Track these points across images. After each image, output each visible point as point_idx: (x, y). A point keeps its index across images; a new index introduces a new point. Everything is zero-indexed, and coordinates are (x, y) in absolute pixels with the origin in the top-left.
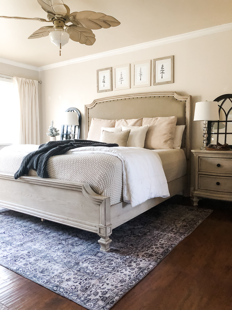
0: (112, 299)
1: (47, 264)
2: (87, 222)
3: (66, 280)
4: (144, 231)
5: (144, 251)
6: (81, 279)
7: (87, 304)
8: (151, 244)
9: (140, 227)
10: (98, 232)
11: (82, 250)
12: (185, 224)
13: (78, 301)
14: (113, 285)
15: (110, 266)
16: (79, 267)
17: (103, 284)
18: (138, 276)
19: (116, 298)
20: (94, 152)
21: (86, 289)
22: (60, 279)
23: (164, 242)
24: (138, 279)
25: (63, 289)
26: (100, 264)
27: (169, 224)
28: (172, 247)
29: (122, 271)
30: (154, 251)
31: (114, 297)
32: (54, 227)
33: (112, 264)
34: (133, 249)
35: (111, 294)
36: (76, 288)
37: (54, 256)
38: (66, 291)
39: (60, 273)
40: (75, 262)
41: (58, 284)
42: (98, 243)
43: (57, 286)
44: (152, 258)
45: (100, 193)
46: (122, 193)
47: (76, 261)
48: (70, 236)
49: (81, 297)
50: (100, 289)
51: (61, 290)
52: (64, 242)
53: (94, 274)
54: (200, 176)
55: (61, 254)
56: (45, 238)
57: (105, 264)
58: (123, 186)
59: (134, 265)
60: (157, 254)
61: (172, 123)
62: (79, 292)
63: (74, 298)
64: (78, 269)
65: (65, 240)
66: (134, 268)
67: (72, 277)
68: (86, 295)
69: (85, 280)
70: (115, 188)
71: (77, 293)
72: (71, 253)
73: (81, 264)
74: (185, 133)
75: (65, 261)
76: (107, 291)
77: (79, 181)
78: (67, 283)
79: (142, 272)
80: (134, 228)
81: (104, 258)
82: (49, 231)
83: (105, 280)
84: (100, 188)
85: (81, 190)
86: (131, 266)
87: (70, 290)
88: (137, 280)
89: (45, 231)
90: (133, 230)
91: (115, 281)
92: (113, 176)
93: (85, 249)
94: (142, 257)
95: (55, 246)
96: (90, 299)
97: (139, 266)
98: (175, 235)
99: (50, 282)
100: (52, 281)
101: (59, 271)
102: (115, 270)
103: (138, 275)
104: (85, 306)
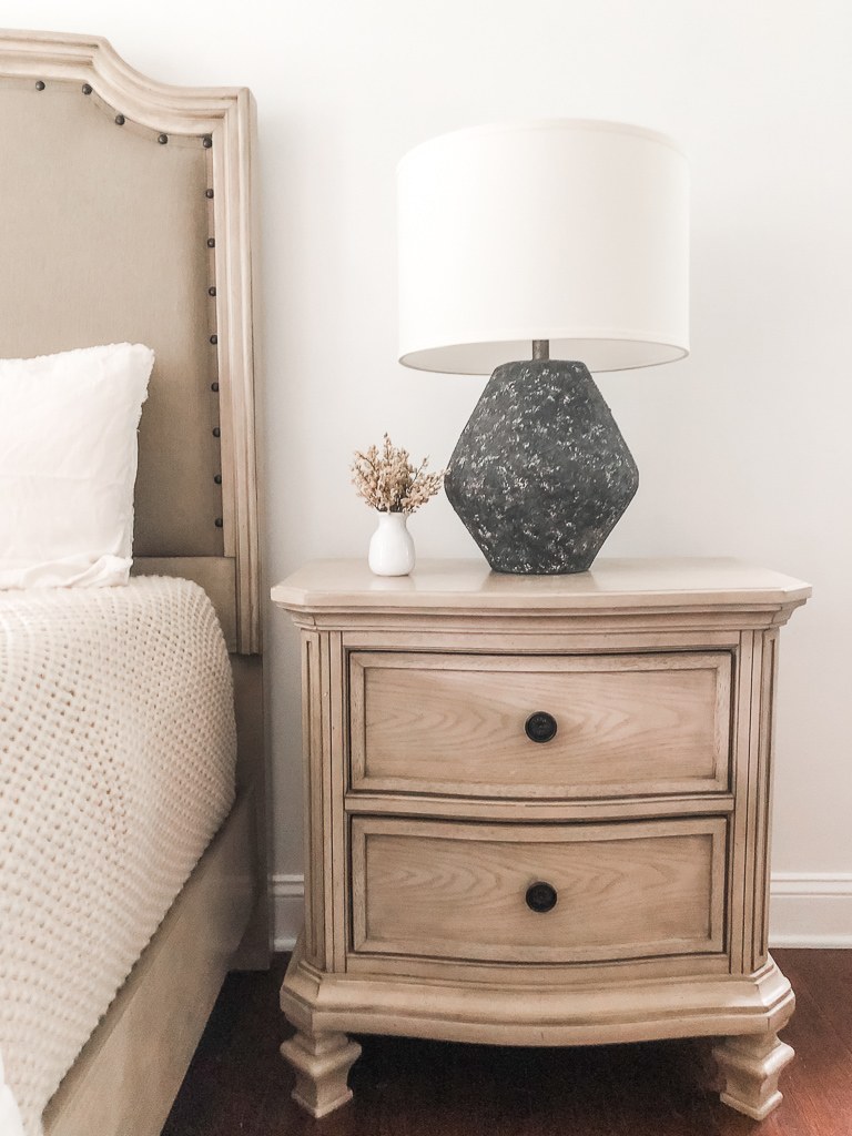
54: (368, 836)
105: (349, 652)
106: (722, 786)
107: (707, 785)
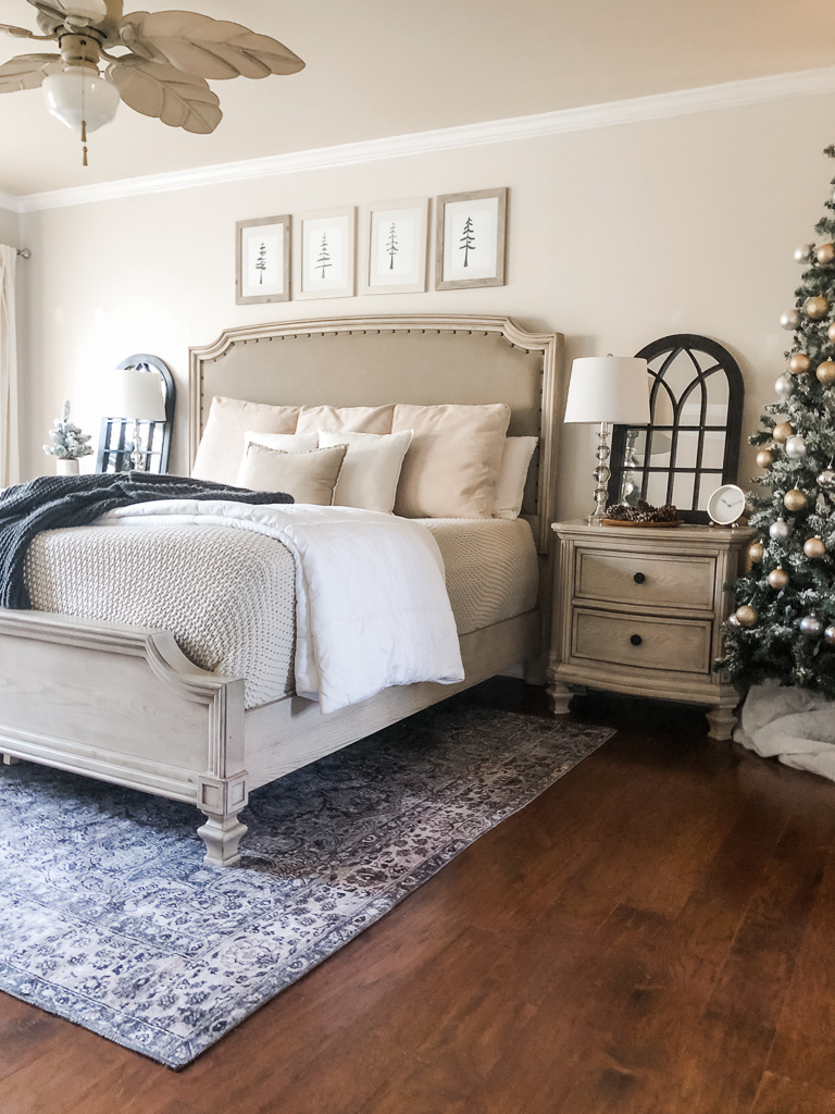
0: (221, 1016)
1: (8, 910)
2: (163, 767)
3: (71, 962)
4: (369, 799)
5: (356, 864)
6: (123, 958)
7: (132, 1036)
8: (384, 840)
9: (355, 784)
10: (197, 801)
11: (141, 861)
12: (512, 773)
13: (102, 1027)
14: (232, 973)
15: (230, 912)
16: (122, 918)
17: (199, 971)
18: (323, 943)
19: (233, 1013)
20: (198, 519)
21: (137, 987)
22: (48, 958)
23: (430, 835)
24: (322, 953)
25: (55, 989)
26: (198, 906)
27: (457, 776)
28: (454, 850)
29: (269, 929)
30: (389, 864)
31: (229, 1012)
32: (50, 785)
33: (240, 906)
34: (321, 856)
35: (220, 1002)
36: (99, 985)
37: (34, 884)
38: (65, 996)
39: (51, 939)
40: (108, 901)
41: (39, 973)
42: (198, 839)
43: (32, 982)
44: (380, 885)
45: (209, 664)
46: (292, 665)
47: (113, 897)
48: (104, 816)
49: (114, 1015)
50: (183, 986)
51: (45, 993)
52: (80, 837)
53: (172, 939)
54: (579, 614)
55: (64, 874)
56: (9, 823)
57: (214, 907)
58: (294, 643)
59: (314, 907)
60: (398, 872)
61: (490, 427)
62: (110, 997)
63: (89, 1017)
64: (116, 924)
65: (85, 828)
66: (314, 917)
67: (91, 948)
68: (132, 1008)
69: (134, 961)
70: (266, 647)
71: (103, 1001)
72: (97, 873)
73: (129, 906)
74: (538, 466)
75: (74, 900)
76: (207, 991)
77: (138, 621)
78: (70, 968)
79: (337, 929)
80: (335, 790)
81: (213, 888)
82: (30, 799)
83: (208, 958)
84: (213, 648)
85: (142, 654)
86: (304, 911)
87: (77, 991)
88: (317, 957)
89: (14, 800)
90: (333, 794)
91: (240, 959)
92: (257, 606)
93: (153, 859)
94: (345, 882)
95: (42, 850)
96: (145, 1020)
97: (330, 912)
98: (470, 812)
99: (10, 969)
100: (20, 966)
101: (47, 933)
102: (246, 925)
103: (323, 939)
104: (123, 1041)
105: (576, 548)
106: (710, 608)
107: (704, 607)
